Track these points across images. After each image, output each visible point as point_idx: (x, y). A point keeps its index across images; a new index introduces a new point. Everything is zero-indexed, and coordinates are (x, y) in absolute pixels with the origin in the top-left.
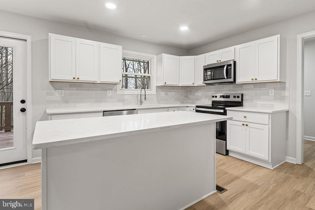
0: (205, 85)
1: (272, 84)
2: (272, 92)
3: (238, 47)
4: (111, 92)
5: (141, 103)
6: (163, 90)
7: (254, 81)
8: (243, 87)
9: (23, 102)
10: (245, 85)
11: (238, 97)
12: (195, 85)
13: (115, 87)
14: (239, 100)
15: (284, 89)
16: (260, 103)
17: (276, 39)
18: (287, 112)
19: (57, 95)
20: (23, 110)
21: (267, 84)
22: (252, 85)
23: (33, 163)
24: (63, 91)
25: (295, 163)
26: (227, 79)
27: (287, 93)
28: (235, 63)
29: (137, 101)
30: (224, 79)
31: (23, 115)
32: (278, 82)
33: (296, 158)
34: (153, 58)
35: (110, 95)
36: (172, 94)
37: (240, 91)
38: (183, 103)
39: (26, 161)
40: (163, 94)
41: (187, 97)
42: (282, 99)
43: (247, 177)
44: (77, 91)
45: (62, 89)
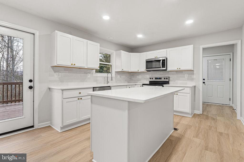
0: (146, 71)
1: (186, 71)
2: (186, 76)
3: (169, 50)
4: (89, 75)
5: (108, 82)
6: (119, 74)
7: (179, 70)
8: (169, 73)
9: (31, 81)
10: (170, 72)
11: (167, 79)
12: (139, 71)
13: (92, 72)
14: (168, 80)
15: (193, 74)
16: (179, 82)
17: (191, 47)
18: (195, 87)
19: (56, 76)
20: (31, 88)
21: (183, 71)
22: (174, 72)
23: (39, 128)
24: (60, 73)
25: (199, 114)
26: (162, 68)
27: (194, 77)
28: (167, 59)
29: (104, 81)
30: (160, 68)
31: (31, 91)
32: (192, 70)
33: (199, 111)
34: (113, 53)
35: (89, 77)
36: (123, 76)
37: (167, 75)
38: (129, 83)
39: (33, 127)
40: (119, 76)
41: (131, 79)
42: (192, 79)
43: (182, 122)
44: (69, 74)
45: (60, 71)
